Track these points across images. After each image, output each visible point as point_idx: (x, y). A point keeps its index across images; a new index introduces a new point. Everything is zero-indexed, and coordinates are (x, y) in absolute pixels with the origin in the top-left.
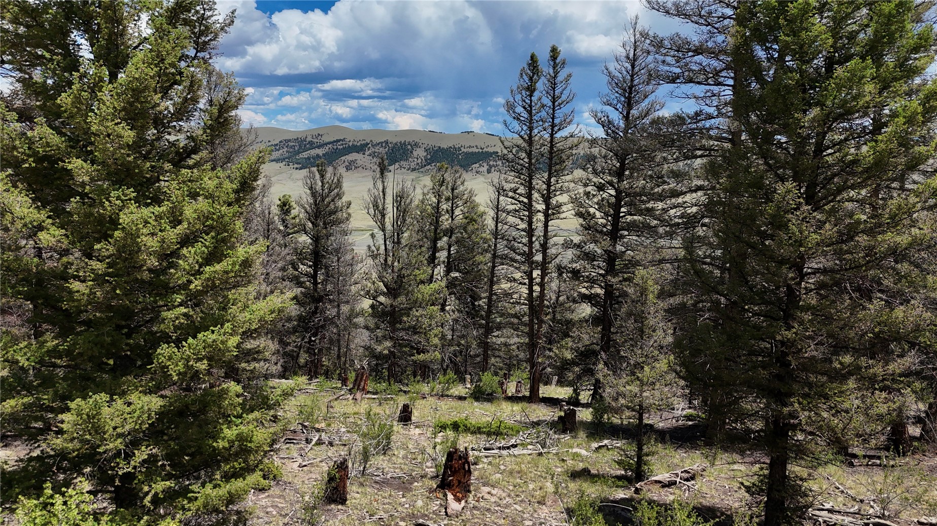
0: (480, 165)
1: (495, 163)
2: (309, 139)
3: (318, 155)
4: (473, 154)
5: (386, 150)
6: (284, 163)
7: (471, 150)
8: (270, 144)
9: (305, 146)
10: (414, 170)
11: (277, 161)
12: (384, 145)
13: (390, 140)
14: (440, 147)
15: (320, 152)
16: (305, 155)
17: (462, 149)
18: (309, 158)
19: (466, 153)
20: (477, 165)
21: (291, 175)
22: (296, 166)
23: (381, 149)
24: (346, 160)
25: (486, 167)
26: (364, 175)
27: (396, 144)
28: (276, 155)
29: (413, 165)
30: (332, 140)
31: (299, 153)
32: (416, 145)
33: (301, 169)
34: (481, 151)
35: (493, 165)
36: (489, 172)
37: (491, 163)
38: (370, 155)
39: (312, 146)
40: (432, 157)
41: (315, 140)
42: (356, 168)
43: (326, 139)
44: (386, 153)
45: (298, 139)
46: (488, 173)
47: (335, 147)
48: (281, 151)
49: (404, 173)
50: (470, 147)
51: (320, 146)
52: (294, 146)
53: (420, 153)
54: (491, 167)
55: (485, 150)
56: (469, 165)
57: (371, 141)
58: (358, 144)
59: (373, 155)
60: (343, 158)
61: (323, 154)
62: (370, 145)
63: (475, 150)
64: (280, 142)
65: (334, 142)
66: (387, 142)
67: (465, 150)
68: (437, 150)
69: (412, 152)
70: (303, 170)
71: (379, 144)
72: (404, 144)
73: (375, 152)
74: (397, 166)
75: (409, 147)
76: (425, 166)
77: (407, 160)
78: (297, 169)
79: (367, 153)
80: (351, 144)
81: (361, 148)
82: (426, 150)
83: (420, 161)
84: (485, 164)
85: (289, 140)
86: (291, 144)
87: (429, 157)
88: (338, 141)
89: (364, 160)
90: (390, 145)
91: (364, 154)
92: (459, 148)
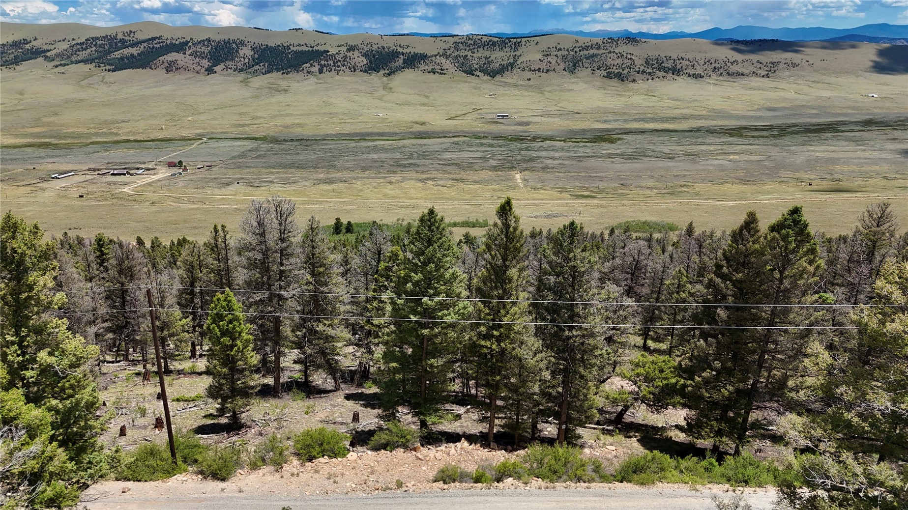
0: (311, 65)
1: (326, 63)
2: (120, 36)
3: (132, 55)
4: (302, 52)
5: (209, 48)
6: (94, 64)
7: (300, 49)
8: (75, 42)
9: (116, 45)
10: (241, 70)
11: (85, 61)
12: (206, 43)
13: (212, 38)
14: (267, 45)
15: (134, 51)
16: (117, 54)
17: (291, 47)
18: (122, 59)
19: (296, 52)
20: (308, 65)
21: (104, 77)
22: (108, 67)
23: (203, 48)
24: (165, 61)
25: (316, 69)
26: (187, 77)
27: (219, 42)
28: (83, 55)
29: (239, 67)
30: (147, 37)
31: (110, 52)
32: (242, 43)
33: (114, 71)
34: (311, 49)
35: (325, 65)
36: (321, 72)
37: (323, 62)
38: (191, 55)
39: (124, 44)
40: (260, 56)
41: (128, 38)
42: (177, 69)
43: (140, 36)
44: (209, 52)
45: (107, 36)
46: (320, 73)
47: (151, 46)
48: (89, 50)
49: (230, 75)
50: (299, 45)
51: (133, 45)
52: (104, 45)
53: (246, 51)
54: (322, 66)
55: (315, 48)
56: (300, 65)
57: (192, 39)
58: (177, 43)
59: (194, 54)
60: (161, 58)
61: (138, 54)
62: (190, 44)
63: (305, 48)
64: (87, 40)
65: (150, 40)
66: (209, 40)
67: (295, 49)
68: (264, 49)
69: (237, 51)
70: (117, 73)
71: (200, 42)
72: (227, 43)
73: (196, 52)
74: (221, 66)
75: (234, 46)
76: (253, 66)
77: (232, 60)
78: (109, 70)
79: (188, 52)
80: (169, 42)
81: (181, 47)
82: (253, 49)
83: (247, 60)
84: (316, 64)
85: (97, 38)
86: (99, 42)
87: (256, 56)
88: (153, 39)
89: (186, 60)
90: (213, 44)
91: (185, 54)
92: (288, 46)
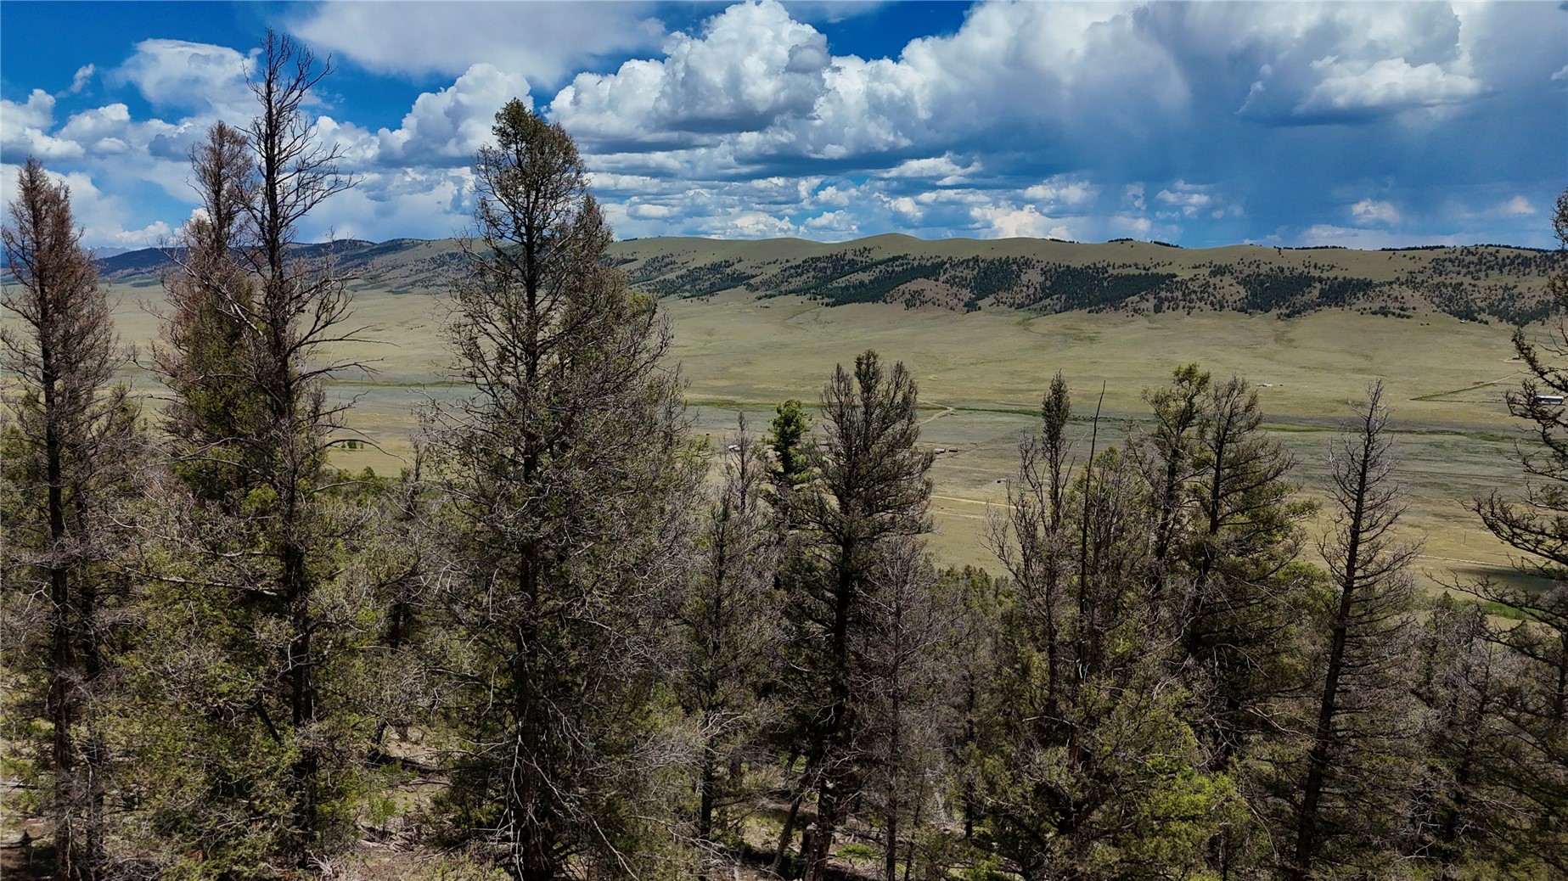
0: (1142, 298)
1: (1169, 295)
2: (849, 256)
3: (861, 283)
4: (1128, 278)
5: (975, 272)
6: (808, 295)
7: (1125, 272)
8: (788, 265)
9: (842, 268)
10: (1020, 306)
11: (797, 292)
12: (971, 264)
13: (982, 256)
14: (1068, 267)
15: (865, 277)
16: (841, 282)
17: (1110, 270)
18: (847, 288)
19: (1116, 277)
20: (1136, 298)
21: (818, 315)
22: (826, 300)
23: (966, 271)
24: (907, 291)
25: (1150, 304)
26: (936, 314)
27: (992, 262)
28: (797, 282)
29: (1019, 299)
30: (887, 257)
31: (832, 279)
32: (1028, 264)
33: (834, 305)
34: (1143, 272)
35: (1166, 299)
36: (1158, 309)
37: (1163, 294)
38: (946, 282)
39: (854, 267)
40: (1053, 284)
41: (859, 259)
42: (922, 303)
43: (877, 256)
44: (975, 278)
45: (831, 256)
46: (1156, 312)
47: (890, 269)
48: (805, 276)
49: (1002, 313)
50: (1124, 266)
51: (865, 268)
52: (825, 268)
53: (1033, 277)
54: (1161, 301)
55: (1153, 270)
56: (1121, 298)
57: (950, 258)
58: (929, 264)
59: (951, 282)
60: (901, 287)
61: (871, 282)
62: (948, 265)
63: (1133, 271)
64: (804, 262)
65: (890, 260)
66: (976, 260)
67: (1115, 272)
68: (1063, 272)
69: (1018, 276)
70: (837, 308)
71: (962, 263)
72: (1004, 264)
73: (955, 277)
74: (991, 299)
75: (1015, 267)
76: (1041, 299)
77: (1009, 289)
78: (827, 305)
79: (942, 279)
80: (916, 263)
81: (931, 271)
82: (1044, 273)
83: (1032, 290)
84: (1150, 297)
85: (818, 259)
86: (821, 265)
87: (1048, 283)
88: (895, 259)
89: (937, 290)
90: (981, 265)
91: (937, 280)
92: (1103, 267)
